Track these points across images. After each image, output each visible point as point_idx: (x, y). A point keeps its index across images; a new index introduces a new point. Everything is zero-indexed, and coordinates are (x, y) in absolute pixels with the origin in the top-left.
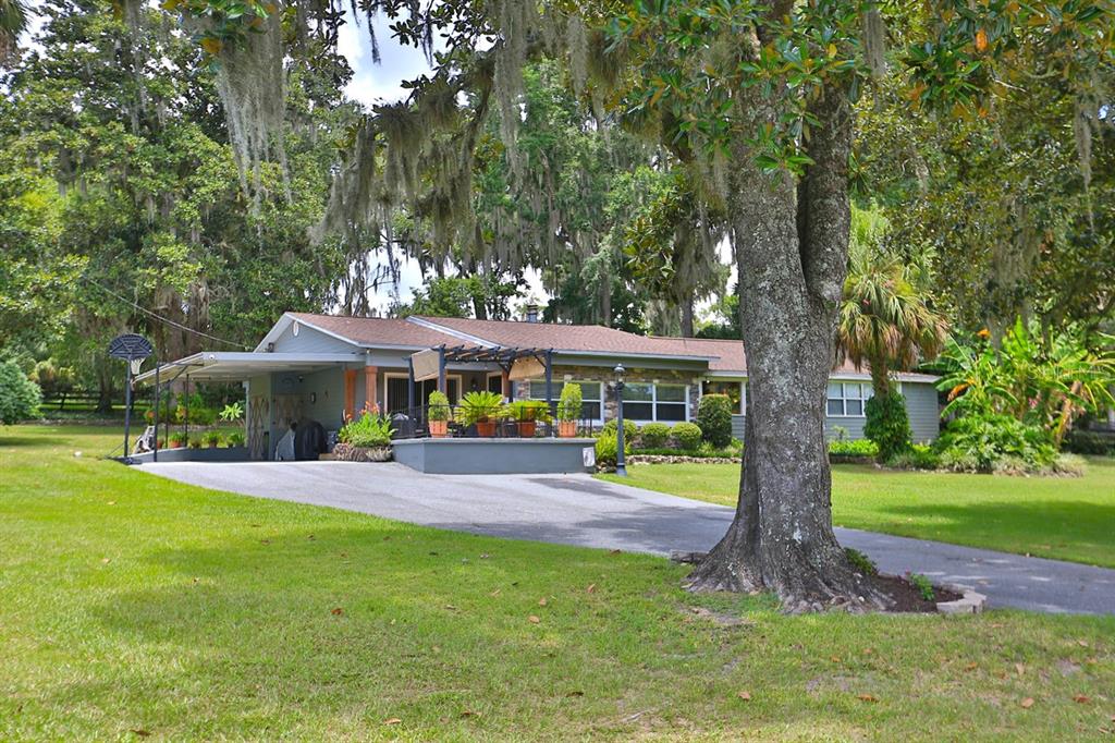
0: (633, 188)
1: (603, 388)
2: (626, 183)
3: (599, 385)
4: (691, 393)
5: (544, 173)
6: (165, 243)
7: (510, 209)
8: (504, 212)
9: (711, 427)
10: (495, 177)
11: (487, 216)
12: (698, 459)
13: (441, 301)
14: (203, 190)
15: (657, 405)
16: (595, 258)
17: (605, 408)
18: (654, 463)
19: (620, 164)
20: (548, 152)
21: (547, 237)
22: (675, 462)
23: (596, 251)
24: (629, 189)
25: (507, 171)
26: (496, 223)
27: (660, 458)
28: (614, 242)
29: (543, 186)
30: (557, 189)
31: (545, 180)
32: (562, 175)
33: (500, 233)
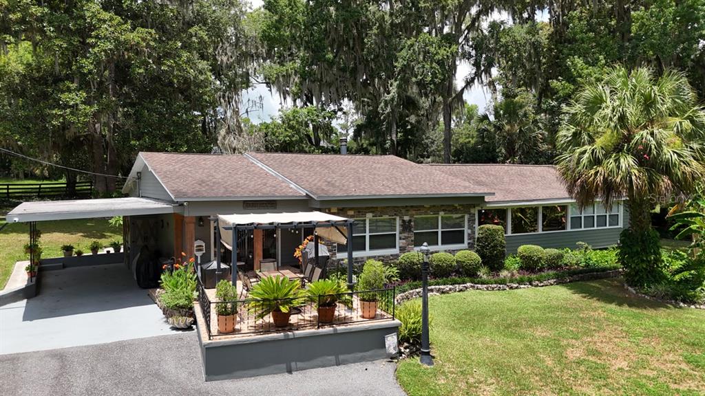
0: (417, 49)
1: (398, 222)
2: (412, 45)
3: (395, 219)
4: (469, 221)
5: (354, 39)
6: (69, 90)
7: (331, 64)
8: (326, 66)
9: (488, 254)
10: (320, 41)
11: (314, 67)
12: (479, 286)
13: (289, 124)
14: (96, 50)
15: (442, 232)
16: (388, 97)
17: (400, 239)
18: (443, 293)
19: (406, 32)
20: (356, 25)
21: (356, 83)
22: (461, 291)
23: (389, 93)
24: (414, 50)
25: (329, 37)
26: (321, 74)
27: (447, 287)
28: (399, 87)
29: (353, 48)
30: (363, 50)
31: (354, 44)
32: (366, 40)
33: (324, 81)
